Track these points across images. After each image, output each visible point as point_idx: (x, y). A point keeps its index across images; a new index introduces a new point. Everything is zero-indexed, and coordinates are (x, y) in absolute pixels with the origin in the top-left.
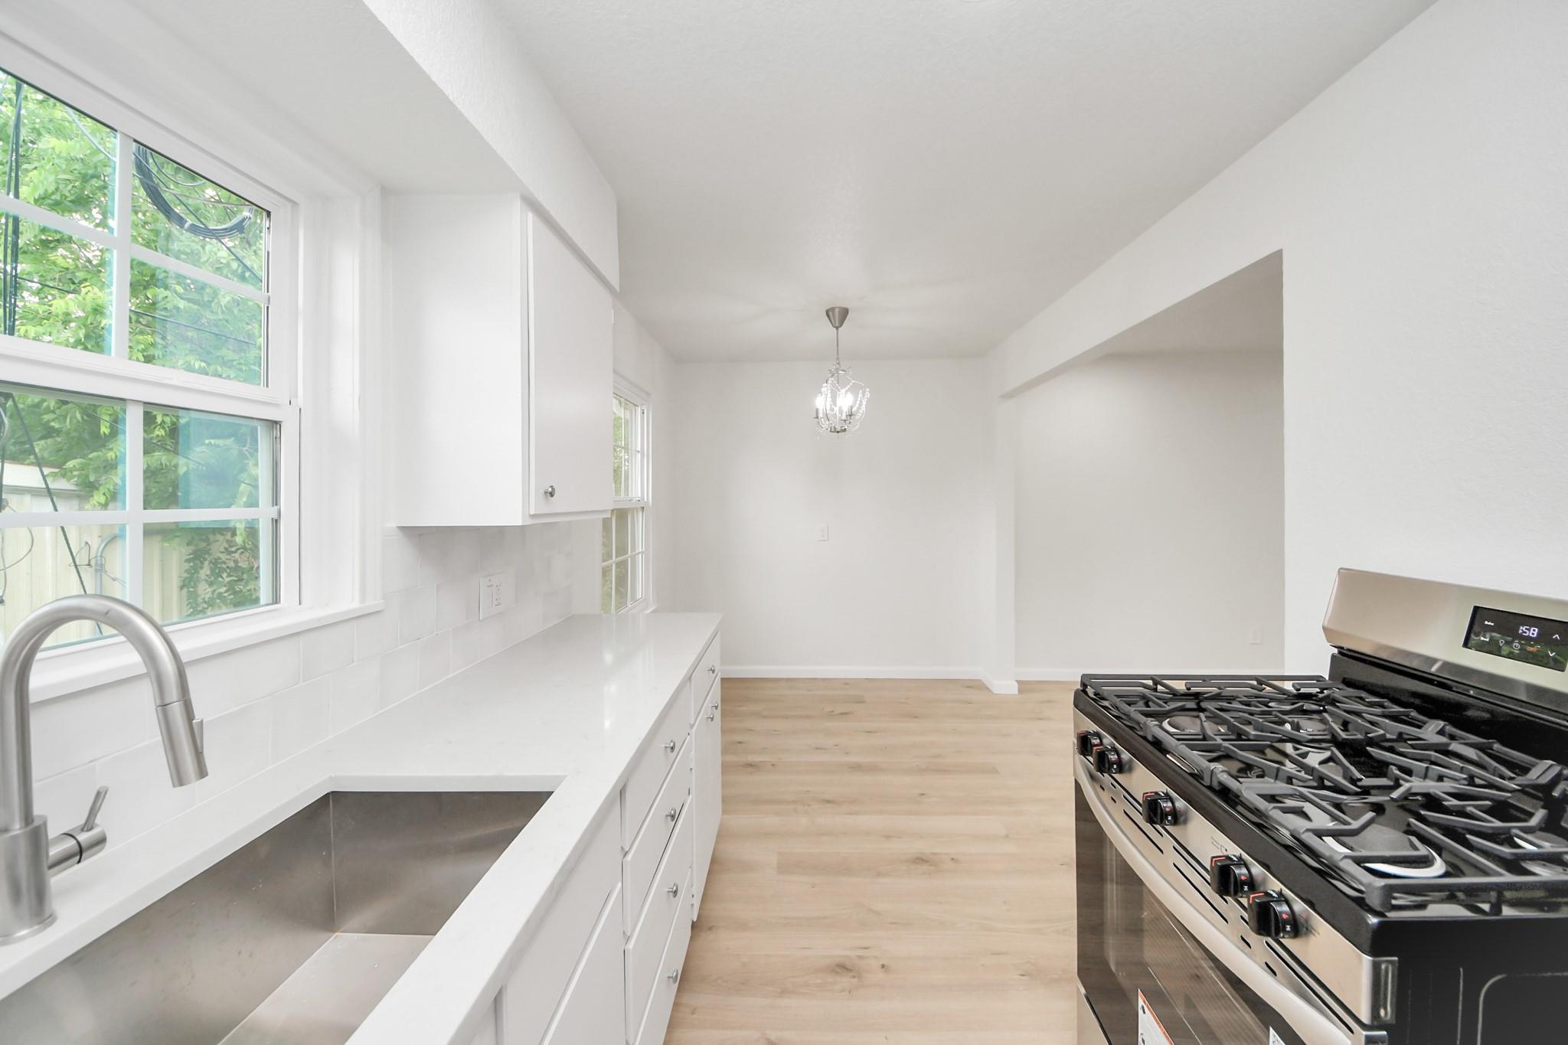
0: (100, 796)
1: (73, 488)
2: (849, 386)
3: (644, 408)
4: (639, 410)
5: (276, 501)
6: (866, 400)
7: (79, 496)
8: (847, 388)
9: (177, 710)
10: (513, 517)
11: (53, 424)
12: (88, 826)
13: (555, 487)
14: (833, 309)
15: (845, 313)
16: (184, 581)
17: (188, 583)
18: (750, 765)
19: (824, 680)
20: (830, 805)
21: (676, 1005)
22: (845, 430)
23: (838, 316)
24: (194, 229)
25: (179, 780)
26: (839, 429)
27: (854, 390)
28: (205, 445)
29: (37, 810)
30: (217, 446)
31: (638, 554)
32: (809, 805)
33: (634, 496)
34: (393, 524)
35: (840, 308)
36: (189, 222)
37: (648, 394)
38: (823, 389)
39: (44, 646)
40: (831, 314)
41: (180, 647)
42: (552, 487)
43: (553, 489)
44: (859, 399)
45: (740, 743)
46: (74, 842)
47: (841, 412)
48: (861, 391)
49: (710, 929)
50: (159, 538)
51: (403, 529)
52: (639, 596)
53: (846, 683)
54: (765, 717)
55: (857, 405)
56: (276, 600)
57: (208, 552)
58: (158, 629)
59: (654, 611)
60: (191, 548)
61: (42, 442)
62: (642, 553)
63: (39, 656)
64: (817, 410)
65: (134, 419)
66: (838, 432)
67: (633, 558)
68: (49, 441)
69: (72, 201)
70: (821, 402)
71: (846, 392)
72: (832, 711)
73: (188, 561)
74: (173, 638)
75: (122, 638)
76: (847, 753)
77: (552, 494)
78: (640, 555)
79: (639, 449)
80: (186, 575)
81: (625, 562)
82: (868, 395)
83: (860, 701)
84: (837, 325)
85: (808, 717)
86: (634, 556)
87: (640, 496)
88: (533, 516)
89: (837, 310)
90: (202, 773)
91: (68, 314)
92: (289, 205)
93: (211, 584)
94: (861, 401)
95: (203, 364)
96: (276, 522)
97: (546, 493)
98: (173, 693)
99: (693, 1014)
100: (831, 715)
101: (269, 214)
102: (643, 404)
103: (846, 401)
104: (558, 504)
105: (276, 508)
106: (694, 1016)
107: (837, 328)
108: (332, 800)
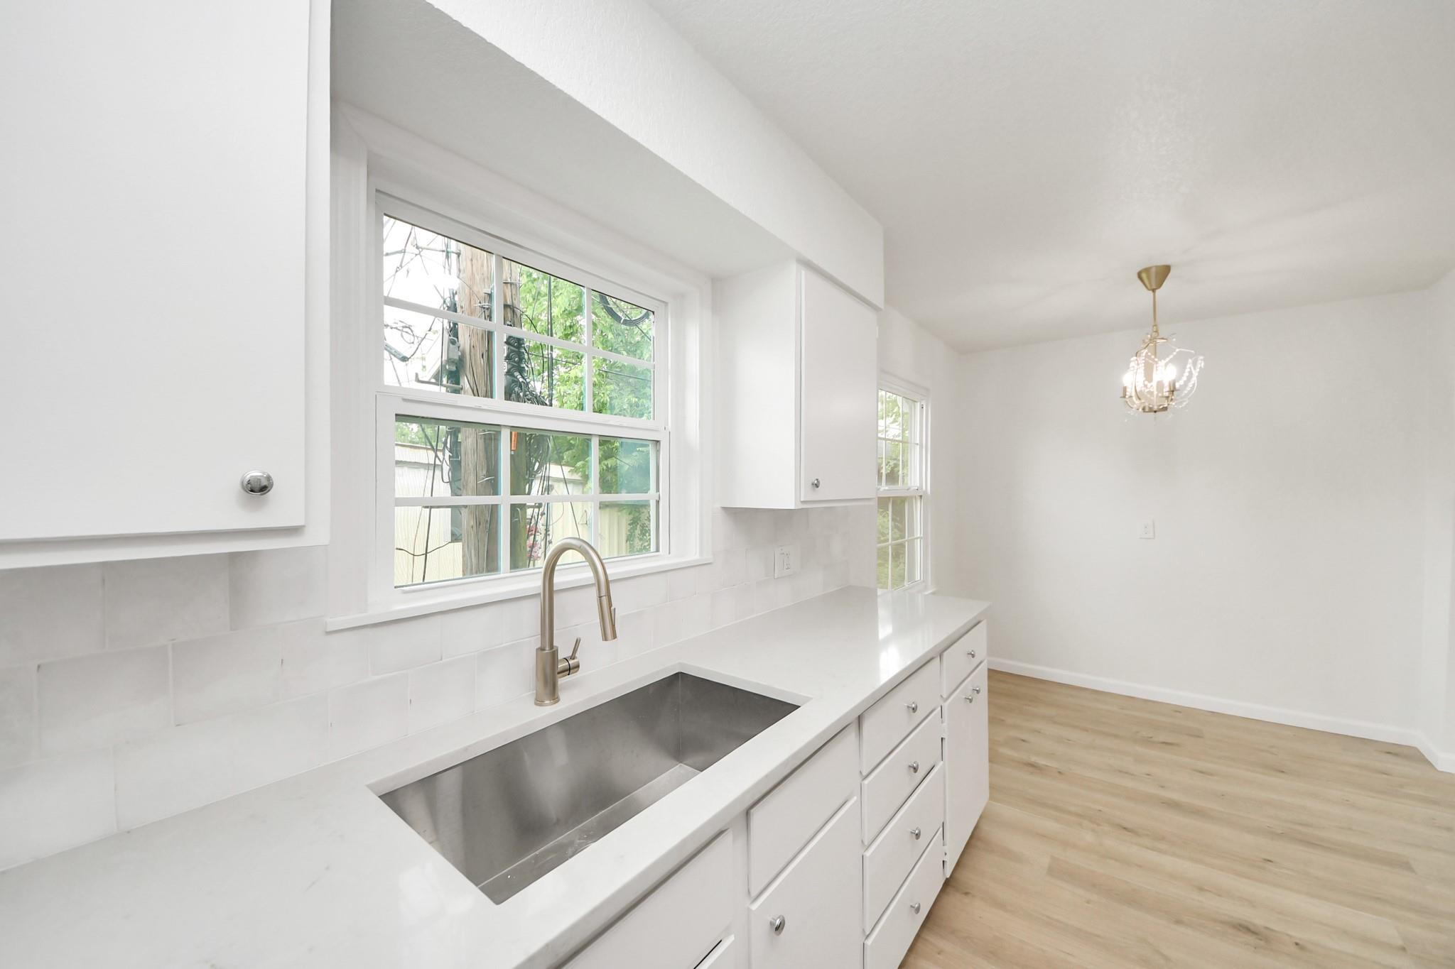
0: (578, 642)
1: (580, 478)
2: (1171, 356)
3: (923, 403)
4: (918, 405)
5: (658, 490)
6: (1198, 370)
7: (582, 483)
8: (1168, 360)
9: (605, 600)
10: (790, 504)
11: (571, 441)
12: (573, 657)
13: (820, 480)
14: (1147, 270)
15: (1164, 271)
16: (628, 537)
17: (630, 538)
18: (1032, 765)
19: (1146, 701)
20: (1126, 832)
21: (918, 936)
22: (1165, 409)
23: (1156, 276)
24: (625, 322)
25: (605, 638)
26: (1155, 408)
27: (1180, 361)
28: (636, 451)
29: (555, 644)
30: (643, 452)
31: (917, 538)
32: (1098, 825)
33: (913, 485)
34: (718, 505)
35: (1157, 267)
36: (623, 318)
37: (927, 390)
38: (1132, 364)
39: (558, 564)
40: (1144, 275)
41: (608, 572)
42: (817, 480)
43: (818, 482)
44: (1188, 370)
45: (1023, 741)
46: (567, 663)
47: (1160, 385)
48: (1190, 361)
49: (967, 894)
50: (616, 509)
51: (725, 509)
52: (918, 577)
53: (1178, 710)
54: (1055, 723)
55: (1185, 378)
56: (658, 550)
57: (639, 519)
58: (601, 560)
59: (933, 593)
60: (631, 517)
61: (567, 453)
62: (921, 538)
63: (557, 568)
64: (1125, 389)
65: (595, 443)
66: (1155, 412)
67: (912, 542)
68: (570, 452)
69: (576, 310)
70: (1133, 378)
71: (1166, 365)
72: (1151, 738)
73: (630, 524)
74: (606, 565)
75: (587, 564)
76: (1162, 787)
77: (817, 486)
78: (919, 540)
79: (918, 442)
80: (629, 533)
81: (902, 545)
82: (1201, 364)
83: (1199, 736)
84: (1154, 287)
85: (1116, 736)
86: (913, 540)
87: (918, 485)
88: (803, 502)
89: (1154, 270)
90: (615, 637)
91: (576, 377)
92: (663, 304)
93: (641, 540)
94: (1190, 373)
95: (637, 400)
96: (658, 502)
97: (813, 484)
98: (603, 592)
99: (939, 954)
100: (1148, 742)
101: (653, 312)
102: (923, 400)
103: (1166, 373)
104: (822, 494)
105: (658, 493)
106: (938, 956)
107: (1154, 291)
108: (679, 677)
